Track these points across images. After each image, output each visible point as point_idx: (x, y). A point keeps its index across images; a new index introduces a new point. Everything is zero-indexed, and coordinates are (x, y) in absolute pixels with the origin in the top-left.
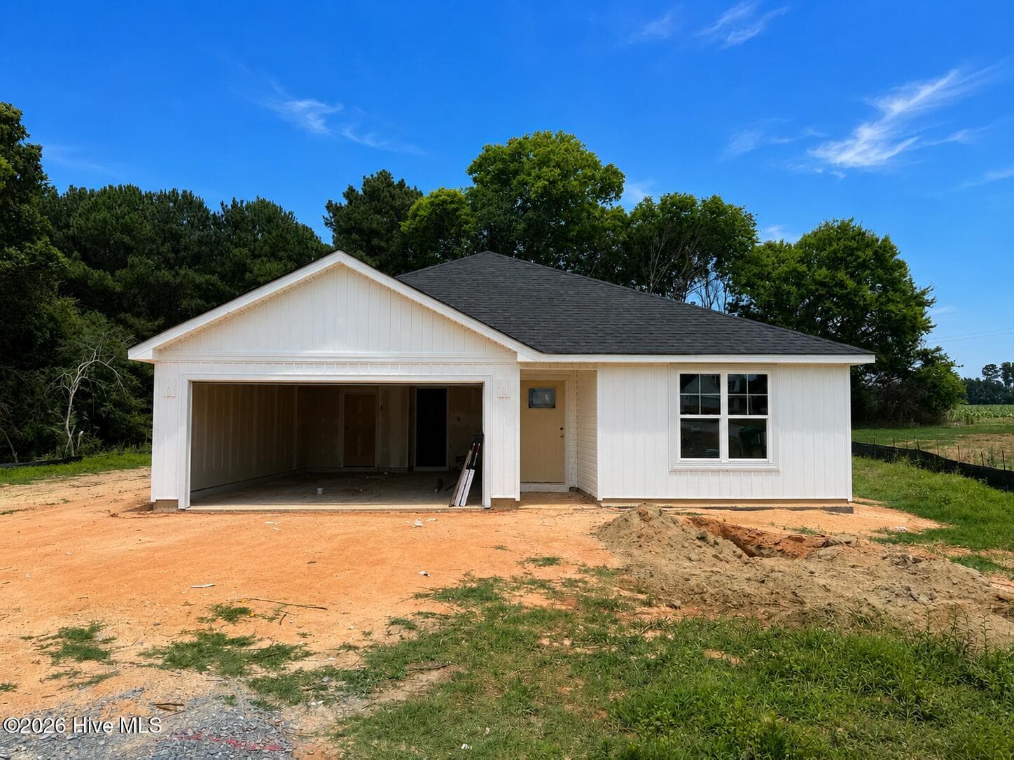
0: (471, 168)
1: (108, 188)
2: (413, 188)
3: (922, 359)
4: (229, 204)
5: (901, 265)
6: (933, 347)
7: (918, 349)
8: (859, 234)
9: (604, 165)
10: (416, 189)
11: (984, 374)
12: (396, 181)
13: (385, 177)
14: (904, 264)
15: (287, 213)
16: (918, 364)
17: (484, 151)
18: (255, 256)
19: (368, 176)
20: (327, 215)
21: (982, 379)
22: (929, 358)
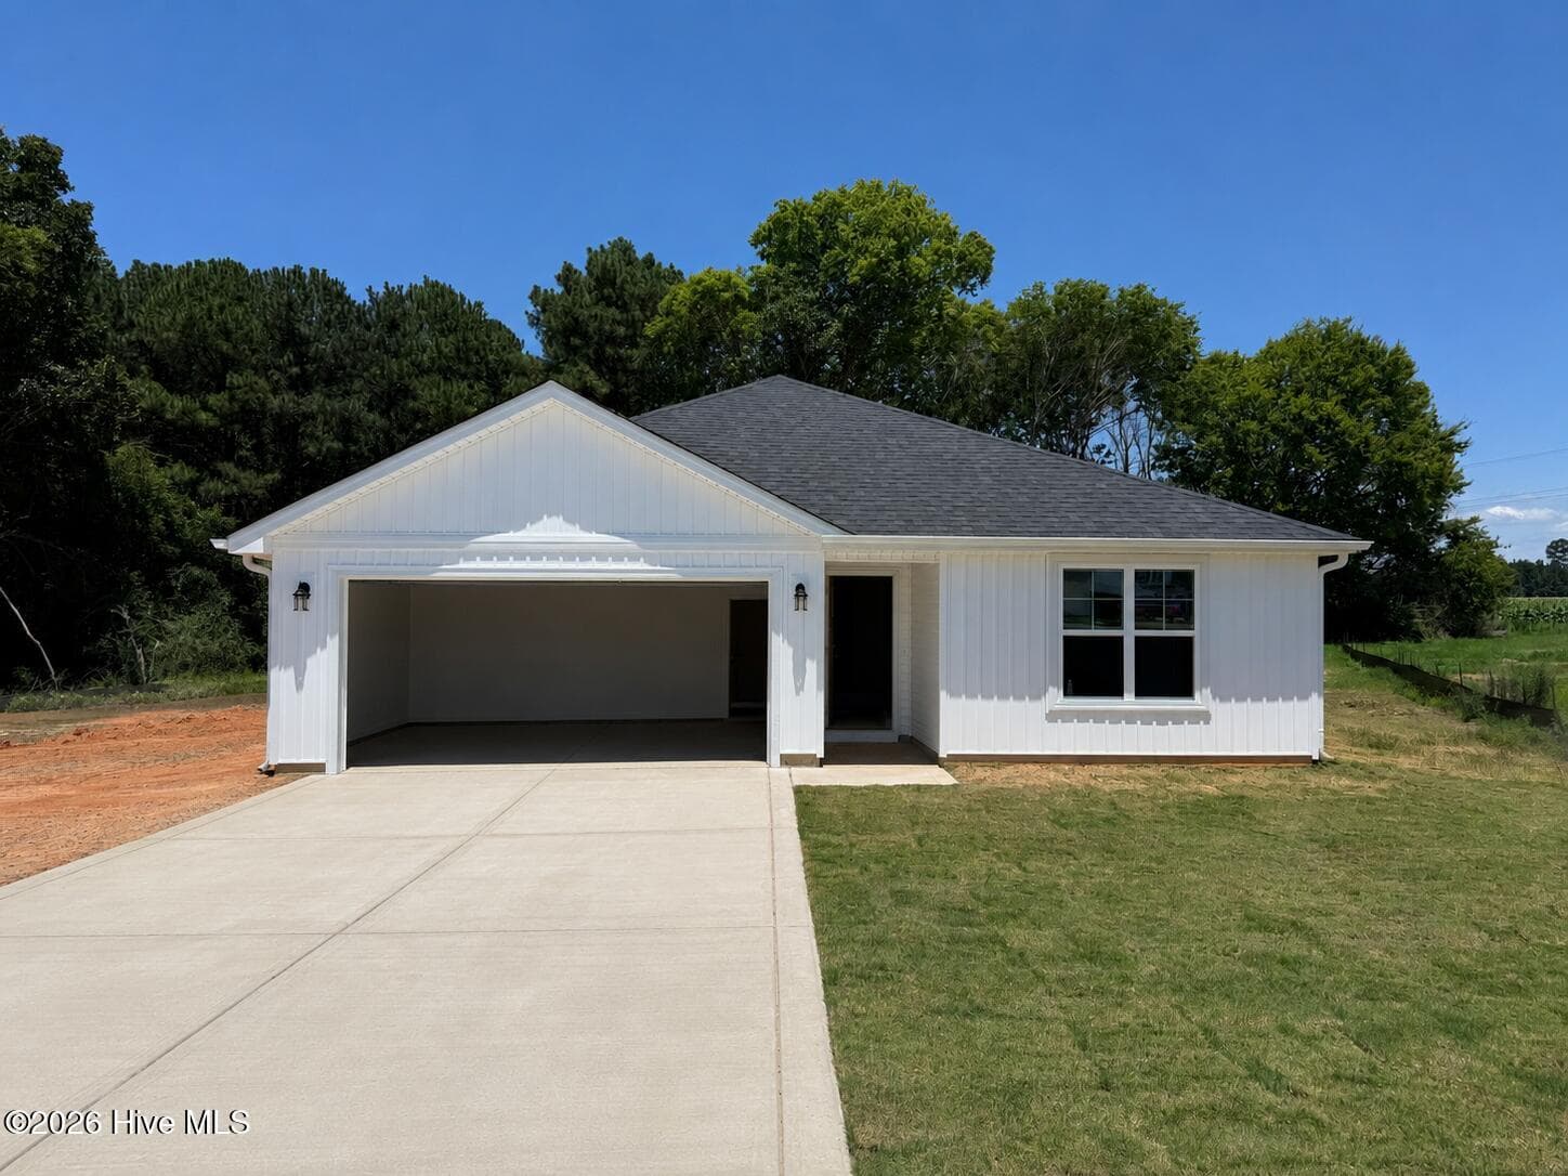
0: (757, 234)
1: (194, 266)
2: (668, 267)
3: (1448, 537)
4: (380, 290)
5: (1422, 391)
6: (1466, 517)
7: (1444, 520)
8: (1356, 342)
9: (963, 233)
10: (672, 267)
11: (1550, 554)
12: (640, 254)
13: (624, 249)
14: (1427, 389)
15: (473, 303)
16: (1442, 543)
17: (777, 210)
18: (422, 371)
19: (596, 248)
20: (531, 309)
21: (1547, 562)
22: (1460, 534)
